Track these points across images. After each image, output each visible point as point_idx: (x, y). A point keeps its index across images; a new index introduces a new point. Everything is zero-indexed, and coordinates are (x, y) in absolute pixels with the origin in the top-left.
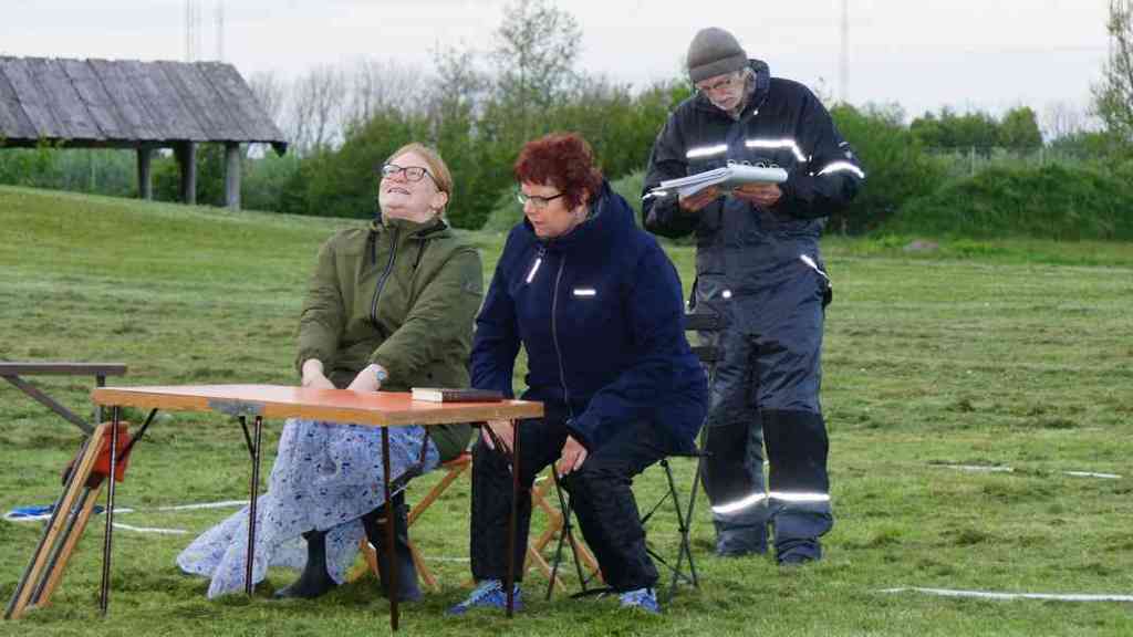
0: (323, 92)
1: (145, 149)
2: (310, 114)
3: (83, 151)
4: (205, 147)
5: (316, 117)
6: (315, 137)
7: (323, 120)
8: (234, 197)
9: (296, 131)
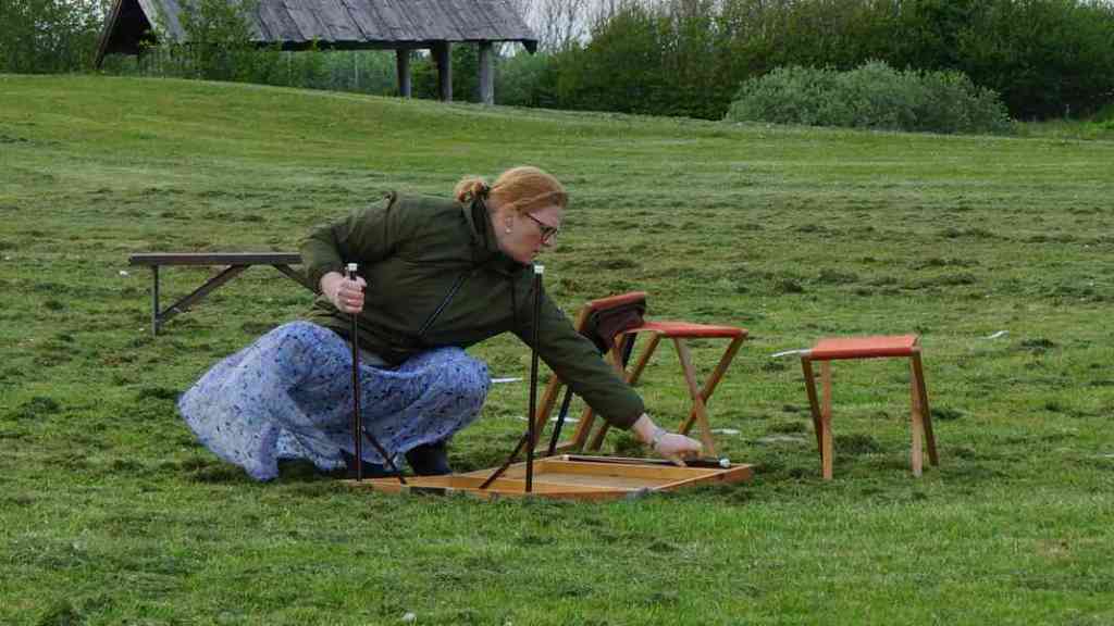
1: (404, 49)
2: (559, 14)
3: (347, 52)
4: (460, 46)
5: (565, 16)
6: (564, 37)
7: (571, 19)
8: (489, 94)
9: (547, 31)
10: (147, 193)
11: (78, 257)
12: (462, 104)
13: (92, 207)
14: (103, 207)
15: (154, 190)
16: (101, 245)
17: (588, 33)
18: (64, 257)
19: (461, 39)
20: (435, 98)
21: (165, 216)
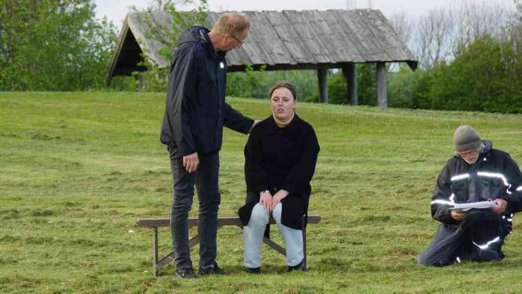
0: (439, 26)
1: (322, 69)
2: (431, 41)
3: (280, 72)
4: (361, 66)
5: (435, 42)
6: (434, 57)
7: (439, 44)
8: (383, 100)
9: (422, 53)
10: (146, 175)
11: (99, 220)
12: (366, 107)
13: (108, 185)
14: (115, 185)
15: (150, 172)
16: (115, 213)
17: (452, 54)
18: (89, 221)
19: (363, 61)
20: (346, 103)
21: (159, 190)
